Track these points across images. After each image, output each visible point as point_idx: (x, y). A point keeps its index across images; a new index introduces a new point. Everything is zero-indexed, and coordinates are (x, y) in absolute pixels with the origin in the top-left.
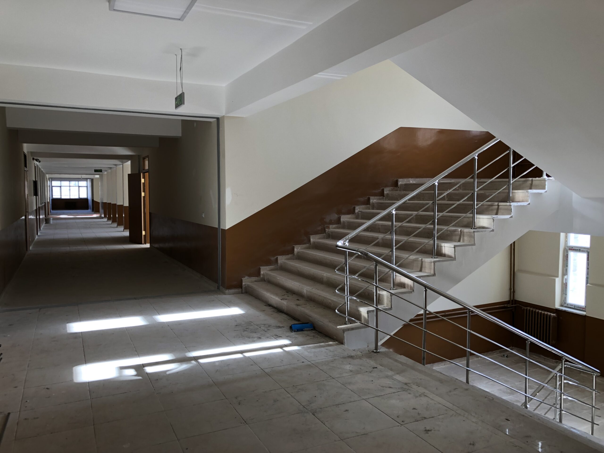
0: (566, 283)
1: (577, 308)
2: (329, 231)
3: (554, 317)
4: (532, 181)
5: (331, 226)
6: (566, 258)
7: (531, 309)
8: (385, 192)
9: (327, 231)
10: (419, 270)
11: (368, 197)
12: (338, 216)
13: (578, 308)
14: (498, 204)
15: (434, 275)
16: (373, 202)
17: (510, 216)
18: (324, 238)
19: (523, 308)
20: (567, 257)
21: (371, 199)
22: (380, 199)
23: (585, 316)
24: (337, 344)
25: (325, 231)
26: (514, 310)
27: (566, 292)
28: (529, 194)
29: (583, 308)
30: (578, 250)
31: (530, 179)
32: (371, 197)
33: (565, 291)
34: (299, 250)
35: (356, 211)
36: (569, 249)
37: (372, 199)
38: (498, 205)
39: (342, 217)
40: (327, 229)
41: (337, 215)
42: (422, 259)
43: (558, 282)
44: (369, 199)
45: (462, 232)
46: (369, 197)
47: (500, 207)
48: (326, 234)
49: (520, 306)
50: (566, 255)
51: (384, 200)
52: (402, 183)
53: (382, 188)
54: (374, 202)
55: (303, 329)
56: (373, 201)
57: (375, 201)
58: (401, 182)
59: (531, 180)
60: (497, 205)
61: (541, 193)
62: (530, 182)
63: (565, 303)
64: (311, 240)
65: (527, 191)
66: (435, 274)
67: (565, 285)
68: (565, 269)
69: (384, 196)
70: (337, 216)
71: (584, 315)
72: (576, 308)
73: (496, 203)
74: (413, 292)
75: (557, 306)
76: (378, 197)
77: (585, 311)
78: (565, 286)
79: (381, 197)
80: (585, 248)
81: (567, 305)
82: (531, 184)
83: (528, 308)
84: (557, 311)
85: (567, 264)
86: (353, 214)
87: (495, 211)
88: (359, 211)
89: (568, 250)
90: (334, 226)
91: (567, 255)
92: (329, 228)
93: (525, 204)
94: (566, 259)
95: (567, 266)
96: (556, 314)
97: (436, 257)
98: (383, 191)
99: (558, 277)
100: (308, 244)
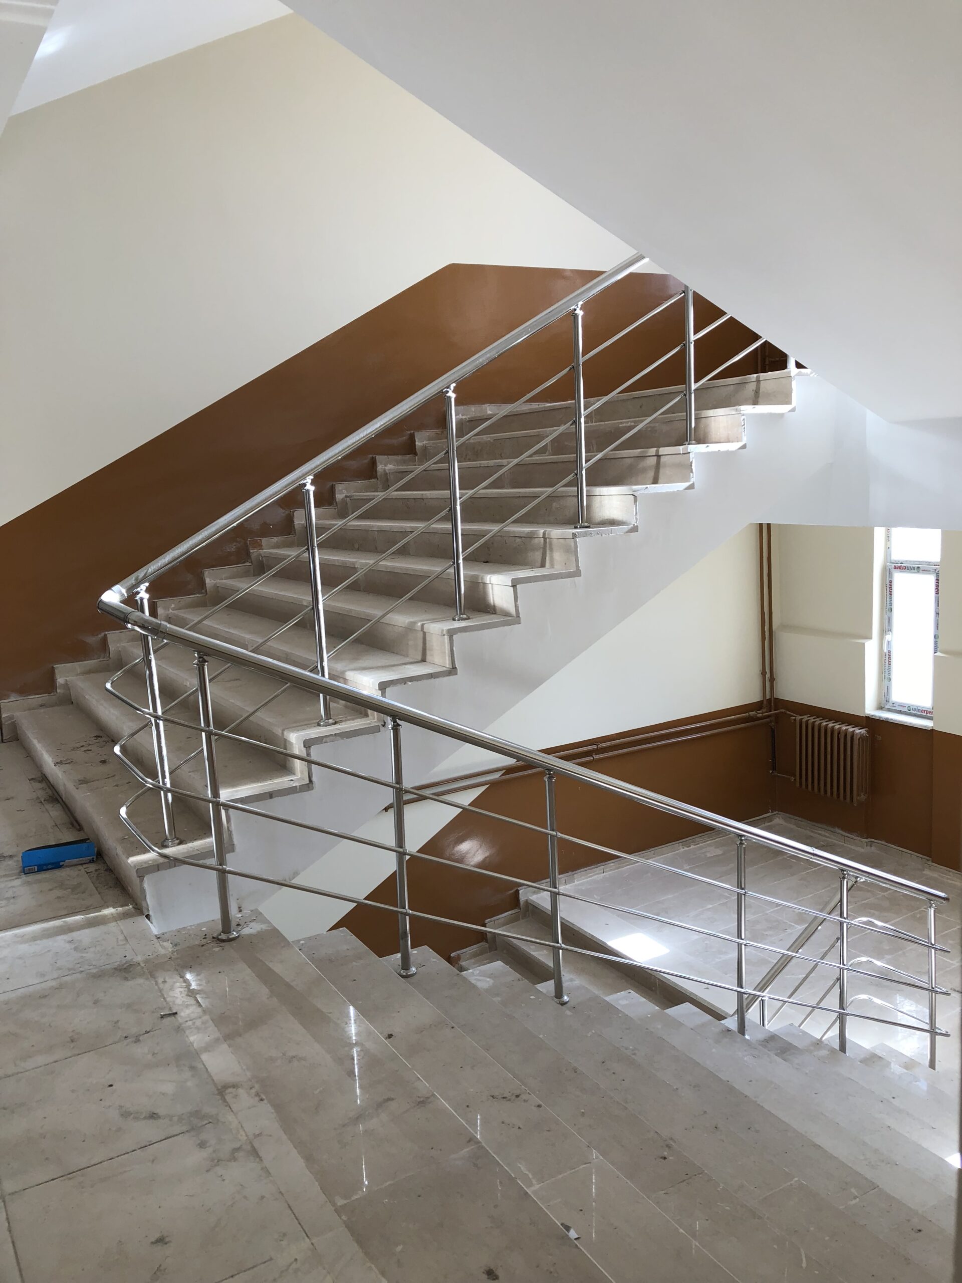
0: (889, 652)
1: (914, 712)
2: (260, 555)
3: (862, 738)
4: (758, 381)
5: (265, 541)
6: (888, 588)
7: (812, 719)
8: (417, 443)
9: (255, 554)
10: (420, 658)
11: (371, 456)
12: (287, 512)
13: (916, 712)
14: (657, 451)
15: (453, 671)
16: (385, 470)
17: (687, 484)
18: (246, 574)
19: (794, 718)
20: (891, 588)
21: (378, 464)
22: (404, 462)
23: (932, 731)
24: (125, 916)
25: (248, 555)
26: (773, 723)
27: (889, 674)
28: (743, 417)
29: (928, 712)
30: (914, 568)
31: (753, 377)
32: (379, 458)
33: (887, 672)
34: (170, 610)
35: (337, 495)
36: (895, 568)
37: (381, 464)
38: (658, 456)
39: (295, 514)
40: (254, 548)
41: (283, 509)
42: (423, 625)
43: (871, 649)
44: (373, 463)
45: (548, 539)
46: (373, 457)
47: (663, 459)
48: (252, 563)
49: (788, 712)
50: (888, 583)
51: (416, 465)
52: (464, 417)
53: (409, 432)
54: (388, 472)
55: (61, 864)
56: (386, 468)
57: (390, 467)
58: (460, 415)
59: (754, 380)
60: (654, 454)
61: (782, 415)
62: (752, 386)
63: (888, 701)
64: (208, 581)
65: (737, 410)
66: (454, 668)
67: (887, 656)
68: (886, 617)
69: (416, 454)
70: (284, 511)
71: (929, 729)
72: (911, 711)
73: (652, 451)
74: (382, 729)
75: (870, 709)
76: (400, 457)
77: (931, 719)
78: (887, 658)
79: (408, 456)
80: (929, 563)
81: (892, 705)
82: (757, 392)
83: (805, 716)
84: (870, 722)
85: (891, 604)
86: (330, 504)
87: (651, 474)
88: (346, 497)
89: (893, 570)
90: (275, 540)
91: (891, 582)
92: (260, 546)
93: (733, 446)
94: (888, 592)
95: (891, 610)
96: (867, 729)
97: (465, 616)
98: (412, 439)
99: (871, 638)
100: (199, 593)
